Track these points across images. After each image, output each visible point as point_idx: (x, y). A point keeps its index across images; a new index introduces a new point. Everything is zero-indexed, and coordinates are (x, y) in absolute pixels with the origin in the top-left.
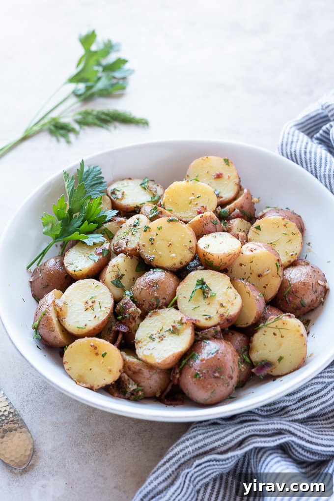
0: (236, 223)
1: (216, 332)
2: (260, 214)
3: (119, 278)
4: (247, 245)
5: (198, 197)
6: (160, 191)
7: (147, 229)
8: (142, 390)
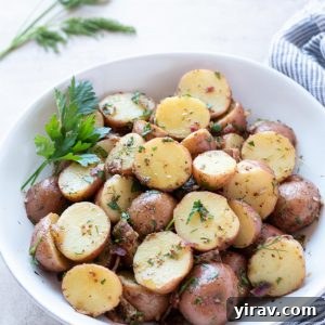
0: (230, 139)
1: (215, 255)
2: (252, 128)
3: (115, 199)
4: (242, 163)
5: (191, 113)
6: (151, 105)
7: (141, 149)
8: (142, 315)
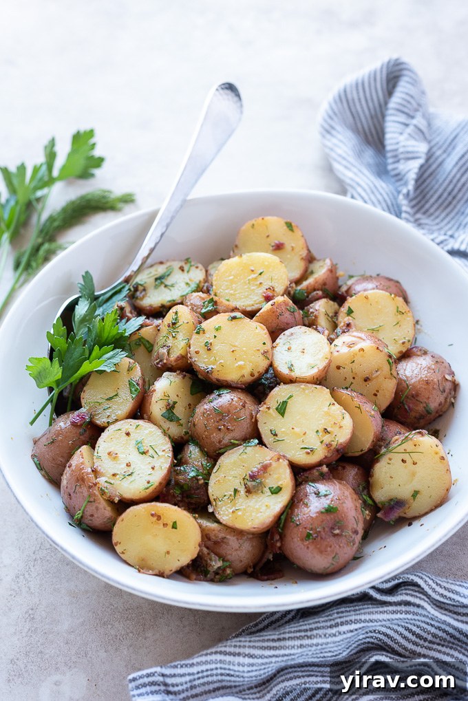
2: (345, 288)
3: (170, 408)
5: (260, 274)
7: (200, 330)
8: (230, 567)
